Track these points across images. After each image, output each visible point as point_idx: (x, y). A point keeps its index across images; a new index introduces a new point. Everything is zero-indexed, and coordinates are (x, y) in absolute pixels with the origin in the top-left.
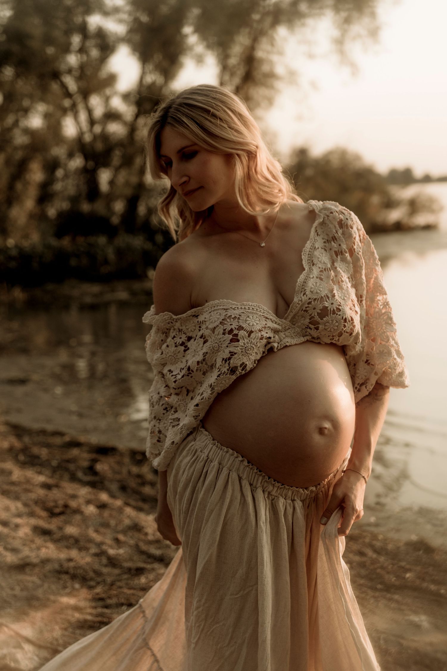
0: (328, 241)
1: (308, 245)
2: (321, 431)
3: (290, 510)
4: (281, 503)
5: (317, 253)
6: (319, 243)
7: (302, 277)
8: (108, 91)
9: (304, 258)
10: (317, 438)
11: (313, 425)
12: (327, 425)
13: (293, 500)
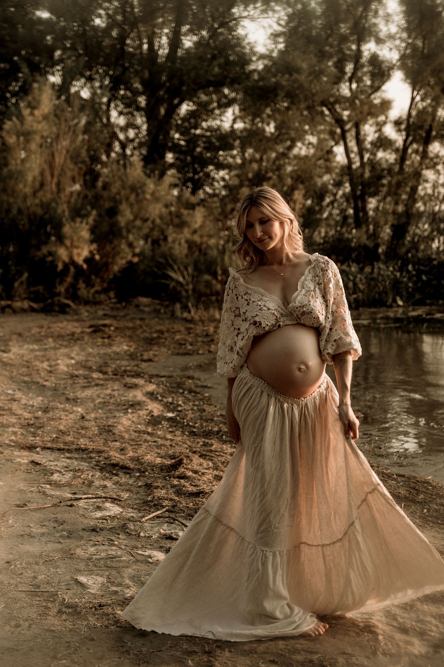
0: (315, 277)
1: (303, 278)
2: (300, 369)
3: (290, 410)
4: (286, 405)
5: (306, 282)
6: (310, 277)
7: (296, 294)
8: (382, 118)
9: (300, 284)
10: (297, 373)
11: (295, 366)
12: (303, 367)
13: (292, 405)
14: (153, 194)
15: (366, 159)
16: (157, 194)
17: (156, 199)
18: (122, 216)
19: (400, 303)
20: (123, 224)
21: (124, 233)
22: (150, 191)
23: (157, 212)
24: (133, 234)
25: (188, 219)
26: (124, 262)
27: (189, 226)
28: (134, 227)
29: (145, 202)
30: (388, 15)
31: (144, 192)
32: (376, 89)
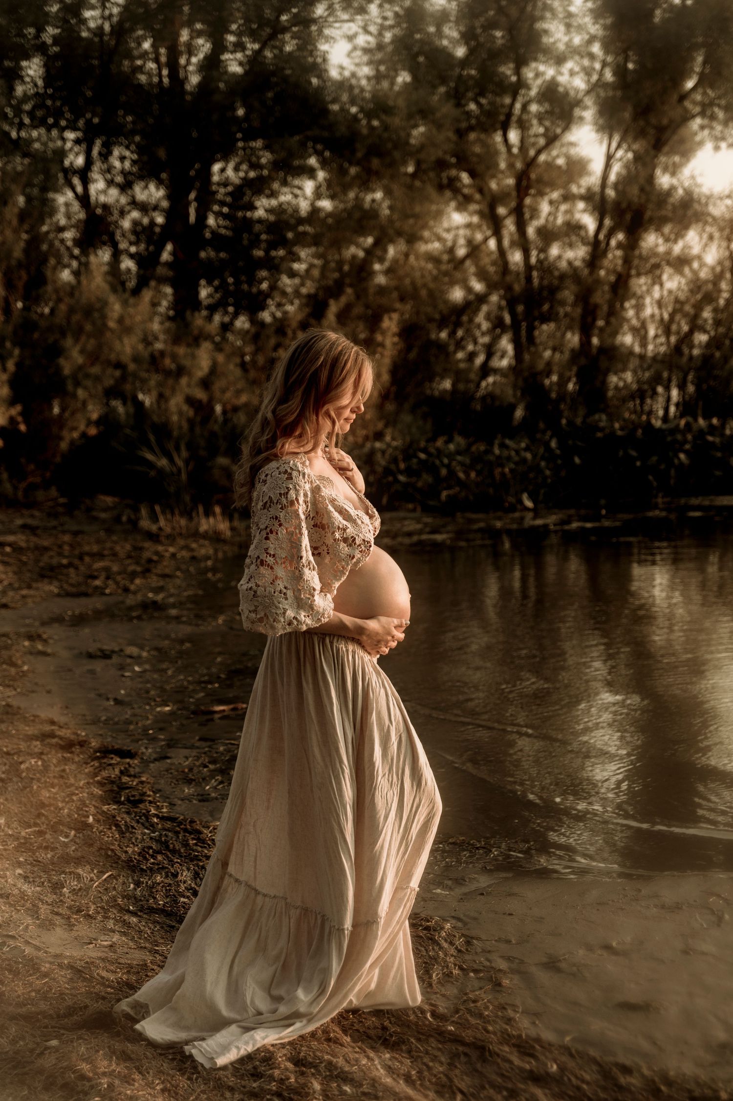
14: (121, 320)
15: (533, 260)
16: (128, 322)
17: (126, 329)
18: (66, 358)
19: (529, 504)
20: (67, 371)
21: (70, 387)
22: (115, 315)
23: (128, 350)
24: (85, 388)
25: (187, 363)
26: (75, 435)
27: (190, 374)
28: (87, 376)
29: (108, 334)
30: (570, 15)
31: (104, 317)
32: (552, 139)
